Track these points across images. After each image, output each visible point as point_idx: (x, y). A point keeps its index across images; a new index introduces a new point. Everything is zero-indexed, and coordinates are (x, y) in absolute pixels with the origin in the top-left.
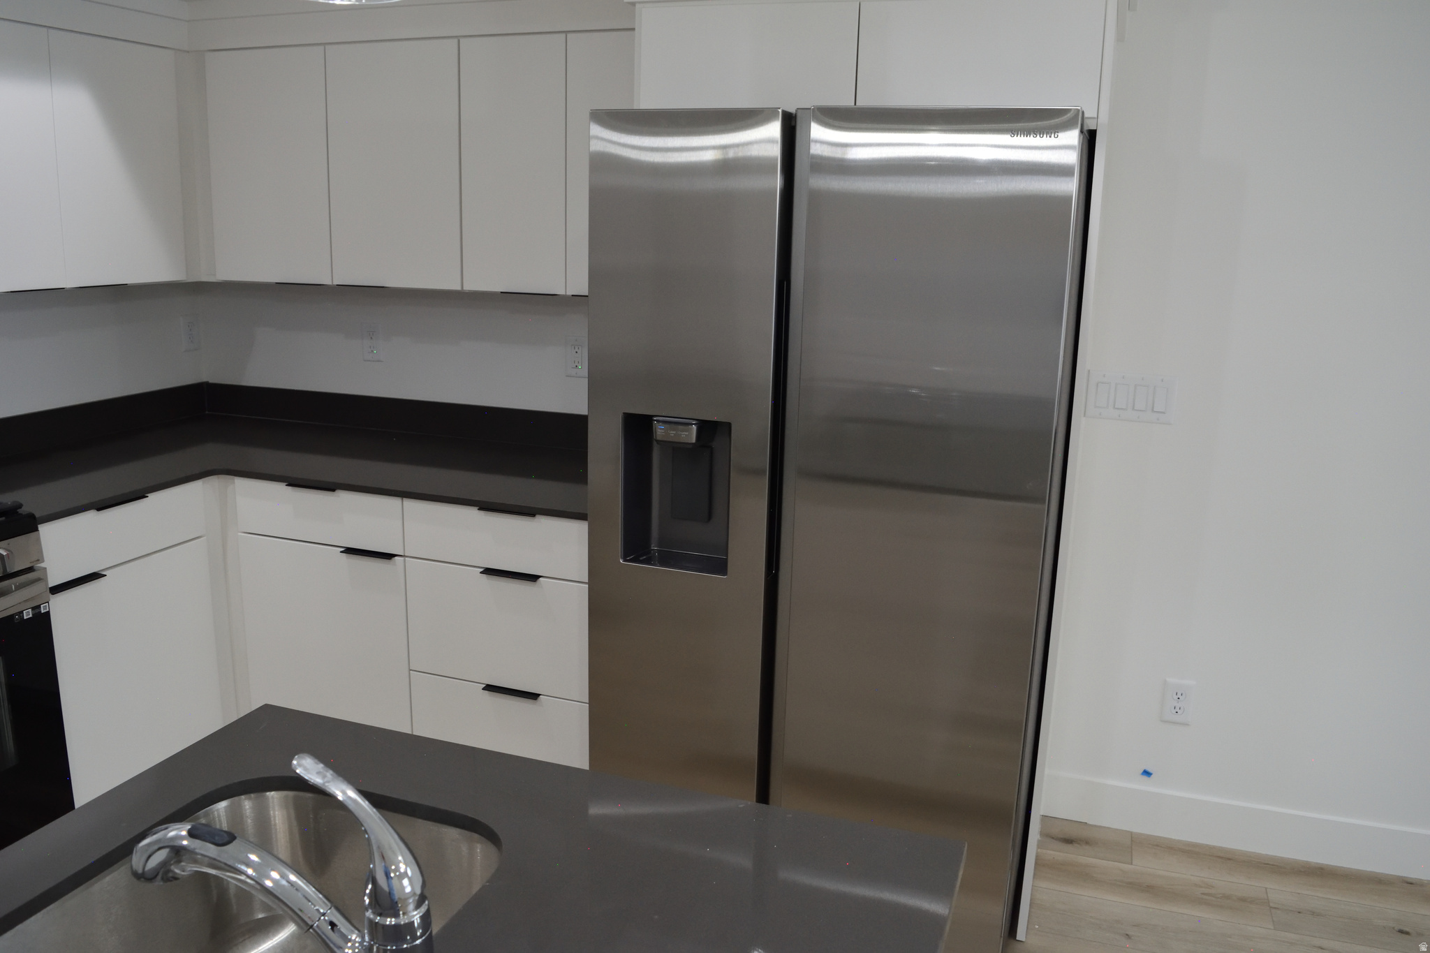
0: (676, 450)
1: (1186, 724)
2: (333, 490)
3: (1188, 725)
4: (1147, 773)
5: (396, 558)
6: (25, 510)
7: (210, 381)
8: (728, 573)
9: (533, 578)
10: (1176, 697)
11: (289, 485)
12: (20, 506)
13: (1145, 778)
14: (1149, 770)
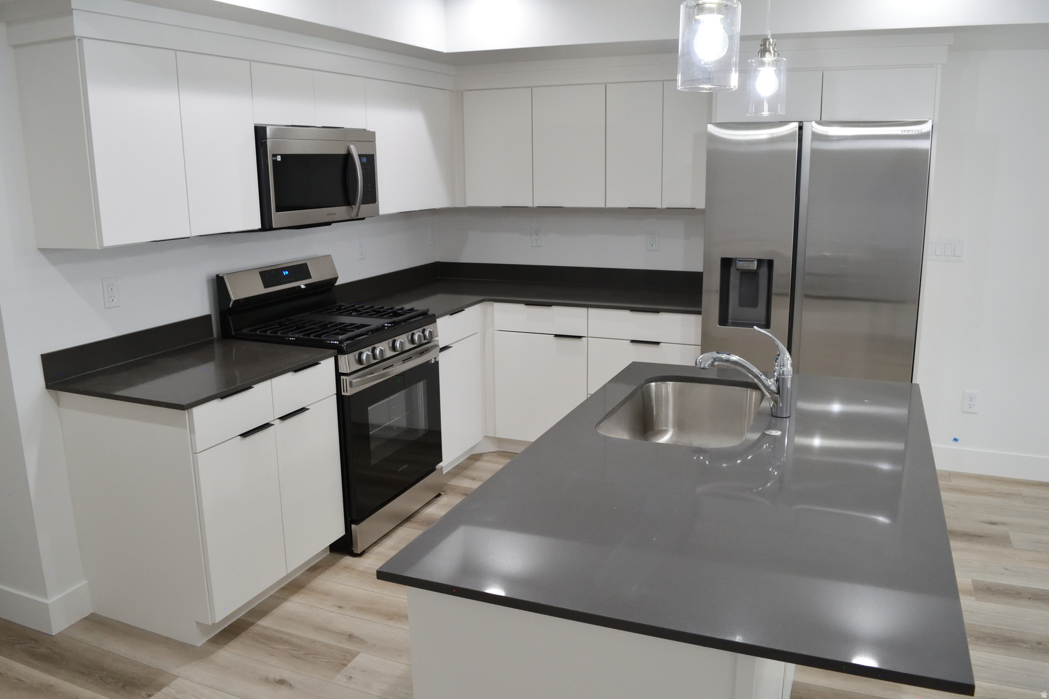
0: (745, 273)
1: (975, 413)
2: (551, 306)
3: (976, 413)
4: (956, 440)
5: (583, 338)
6: (430, 313)
7: (440, 261)
8: (771, 327)
9: (658, 343)
10: (970, 399)
11: (525, 305)
12: (428, 310)
13: (955, 442)
14: (957, 438)
